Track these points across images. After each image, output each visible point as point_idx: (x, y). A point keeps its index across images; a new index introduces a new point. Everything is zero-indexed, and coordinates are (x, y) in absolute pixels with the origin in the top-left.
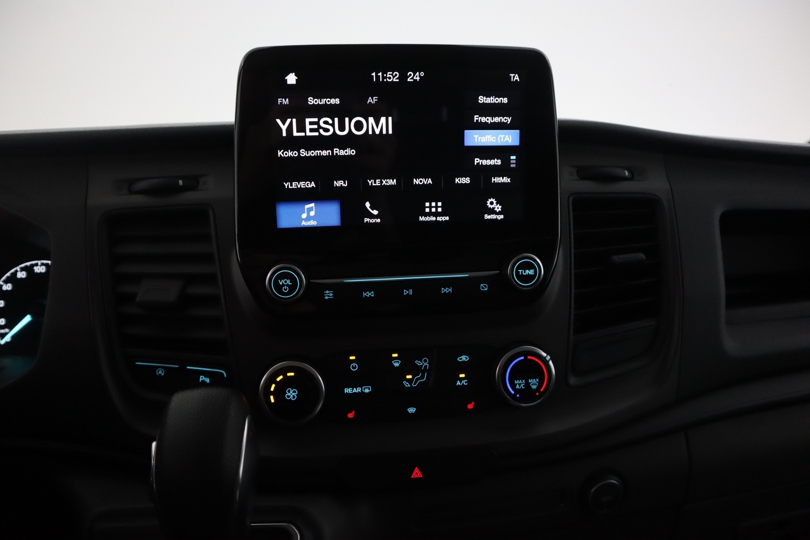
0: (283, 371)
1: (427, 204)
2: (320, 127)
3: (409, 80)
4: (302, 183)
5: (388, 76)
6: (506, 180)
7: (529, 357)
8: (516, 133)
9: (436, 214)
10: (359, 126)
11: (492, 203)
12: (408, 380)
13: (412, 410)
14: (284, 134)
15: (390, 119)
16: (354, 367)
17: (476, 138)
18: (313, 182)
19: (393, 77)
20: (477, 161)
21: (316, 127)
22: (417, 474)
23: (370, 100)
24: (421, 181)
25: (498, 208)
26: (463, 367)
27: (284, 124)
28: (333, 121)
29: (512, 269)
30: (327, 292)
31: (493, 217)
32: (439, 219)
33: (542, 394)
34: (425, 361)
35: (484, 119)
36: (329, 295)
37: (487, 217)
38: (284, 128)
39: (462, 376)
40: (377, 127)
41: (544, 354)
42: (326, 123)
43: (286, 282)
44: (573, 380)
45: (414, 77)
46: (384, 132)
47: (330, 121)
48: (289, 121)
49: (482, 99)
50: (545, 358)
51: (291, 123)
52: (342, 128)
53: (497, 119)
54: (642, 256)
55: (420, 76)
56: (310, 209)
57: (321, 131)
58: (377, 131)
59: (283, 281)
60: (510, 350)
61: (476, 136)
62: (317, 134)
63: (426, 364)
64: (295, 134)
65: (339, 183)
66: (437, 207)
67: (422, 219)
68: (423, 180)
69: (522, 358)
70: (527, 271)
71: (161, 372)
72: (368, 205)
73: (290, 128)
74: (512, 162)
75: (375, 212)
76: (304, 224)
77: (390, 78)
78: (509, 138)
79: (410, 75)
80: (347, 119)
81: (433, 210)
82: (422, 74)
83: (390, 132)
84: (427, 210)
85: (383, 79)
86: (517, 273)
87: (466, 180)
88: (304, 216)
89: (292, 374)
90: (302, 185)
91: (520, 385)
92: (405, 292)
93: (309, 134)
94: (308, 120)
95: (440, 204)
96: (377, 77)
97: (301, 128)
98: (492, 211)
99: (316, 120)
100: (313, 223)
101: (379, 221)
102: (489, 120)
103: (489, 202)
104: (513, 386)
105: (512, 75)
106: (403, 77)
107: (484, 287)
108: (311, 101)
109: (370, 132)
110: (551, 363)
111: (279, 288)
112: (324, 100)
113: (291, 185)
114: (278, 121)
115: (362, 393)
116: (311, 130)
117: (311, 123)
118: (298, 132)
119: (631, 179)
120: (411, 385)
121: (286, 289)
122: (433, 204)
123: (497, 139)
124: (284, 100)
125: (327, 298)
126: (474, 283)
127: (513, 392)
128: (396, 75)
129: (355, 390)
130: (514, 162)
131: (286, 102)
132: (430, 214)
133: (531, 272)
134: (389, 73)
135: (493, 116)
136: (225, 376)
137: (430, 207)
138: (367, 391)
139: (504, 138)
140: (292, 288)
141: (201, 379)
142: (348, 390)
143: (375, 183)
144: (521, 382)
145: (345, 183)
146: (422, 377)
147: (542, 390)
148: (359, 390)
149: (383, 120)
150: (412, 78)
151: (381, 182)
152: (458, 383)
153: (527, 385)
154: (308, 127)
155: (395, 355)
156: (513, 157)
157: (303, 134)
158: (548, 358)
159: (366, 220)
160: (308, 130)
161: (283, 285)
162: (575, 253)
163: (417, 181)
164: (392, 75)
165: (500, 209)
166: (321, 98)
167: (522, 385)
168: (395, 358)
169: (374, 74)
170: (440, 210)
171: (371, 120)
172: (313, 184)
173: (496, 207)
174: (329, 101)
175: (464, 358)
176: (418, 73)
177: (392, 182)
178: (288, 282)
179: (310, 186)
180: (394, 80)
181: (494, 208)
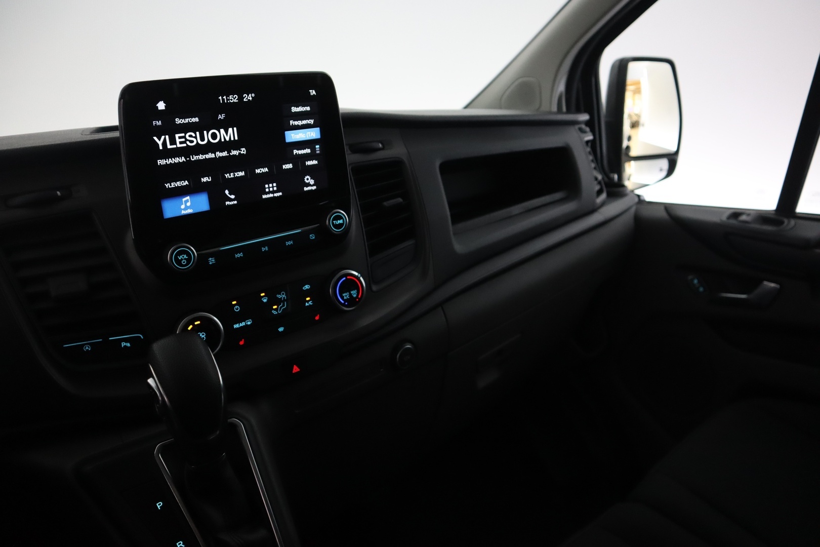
0: (191, 322)
1: (267, 186)
2: (187, 140)
3: (245, 100)
4: (178, 183)
5: (230, 98)
6: (315, 162)
7: (348, 277)
8: (318, 130)
9: (273, 192)
10: (214, 136)
11: (308, 179)
12: (275, 309)
13: (281, 329)
14: (161, 148)
15: (235, 129)
16: (237, 309)
17: (293, 136)
18: (186, 181)
19: (234, 99)
20: (295, 152)
21: (183, 140)
22: (296, 369)
23: (220, 117)
24: (261, 171)
25: (312, 182)
26: (307, 293)
27: (160, 140)
28: (196, 134)
29: (330, 222)
30: (210, 259)
31: (309, 188)
32: (276, 195)
33: (360, 299)
34: (283, 294)
35: (296, 123)
36: (212, 261)
37: (306, 189)
38: (160, 143)
39: (308, 299)
40: (227, 135)
41: (356, 274)
42: (190, 136)
43: (183, 257)
44: (374, 288)
45: (248, 97)
46: (232, 139)
47: (194, 135)
48: (163, 137)
49: (294, 109)
50: (357, 276)
51: (165, 139)
52: (202, 139)
53: (304, 122)
54: (400, 200)
55: (252, 97)
56: (187, 201)
57: (188, 142)
58: (227, 139)
59: (181, 257)
60: (335, 276)
61: (293, 135)
62: (185, 145)
63: (284, 296)
64: (169, 146)
65: (205, 180)
66: (273, 187)
67: (264, 197)
68: (262, 169)
69: (344, 278)
70: (339, 221)
71: (88, 348)
72: (227, 192)
73: (164, 143)
74: (317, 149)
75: (233, 197)
76: (184, 212)
77: (232, 100)
78: (313, 134)
79: (245, 96)
80: (205, 132)
81: (271, 189)
82: (253, 95)
83: (236, 138)
84: (267, 190)
85: (227, 101)
86: (333, 223)
87: (290, 166)
88: (183, 207)
89: (199, 322)
90: (178, 184)
91: (346, 296)
92: (263, 249)
93: (179, 145)
94: (177, 136)
95: (275, 185)
96: (223, 100)
97: (173, 142)
98: (308, 185)
99: (183, 135)
100: (190, 211)
101: (236, 202)
102: (299, 123)
103: (306, 179)
104: (342, 298)
105: (311, 91)
106: (241, 98)
107: (312, 237)
108: (178, 121)
109: (223, 140)
110: (361, 279)
111: (179, 262)
112: (187, 119)
113: (171, 185)
114: (155, 138)
115: (246, 325)
116: (181, 143)
117: (180, 138)
118: (171, 145)
119: (383, 149)
120: (277, 312)
121: (184, 262)
122: (271, 185)
123: (306, 135)
124: (157, 122)
125: (211, 263)
126: (305, 234)
127: (343, 302)
128: (236, 97)
129: (241, 325)
130: (318, 149)
131: (159, 123)
132: (269, 192)
133: (341, 221)
134: (230, 96)
135: (302, 120)
136: (142, 338)
137: (269, 188)
138: (249, 323)
139: (310, 134)
140: (189, 260)
141: (123, 345)
142: (236, 326)
143: (230, 176)
144: (346, 294)
145: (209, 179)
146: (284, 306)
147: (359, 297)
148: (243, 324)
149: (230, 130)
150: (247, 99)
151: (234, 175)
152: (307, 304)
153: (351, 295)
154: (178, 140)
155: (263, 294)
156: (317, 146)
157: (175, 146)
158: (359, 275)
159: (227, 203)
160: (178, 143)
161: (182, 259)
162: (360, 205)
163: (258, 171)
164: (233, 97)
165: (313, 183)
166: (185, 118)
167: (347, 296)
168: (263, 296)
169: (220, 98)
170: (275, 189)
171: (222, 131)
172: (187, 183)
173: (311, 181)
174: (191, 120)
175: (307, 287)
176: (250, 95)
177: (241, 174)
178: (185, 256)
179: (185, 184)
180: (235, 101)
181: (309, 182)
